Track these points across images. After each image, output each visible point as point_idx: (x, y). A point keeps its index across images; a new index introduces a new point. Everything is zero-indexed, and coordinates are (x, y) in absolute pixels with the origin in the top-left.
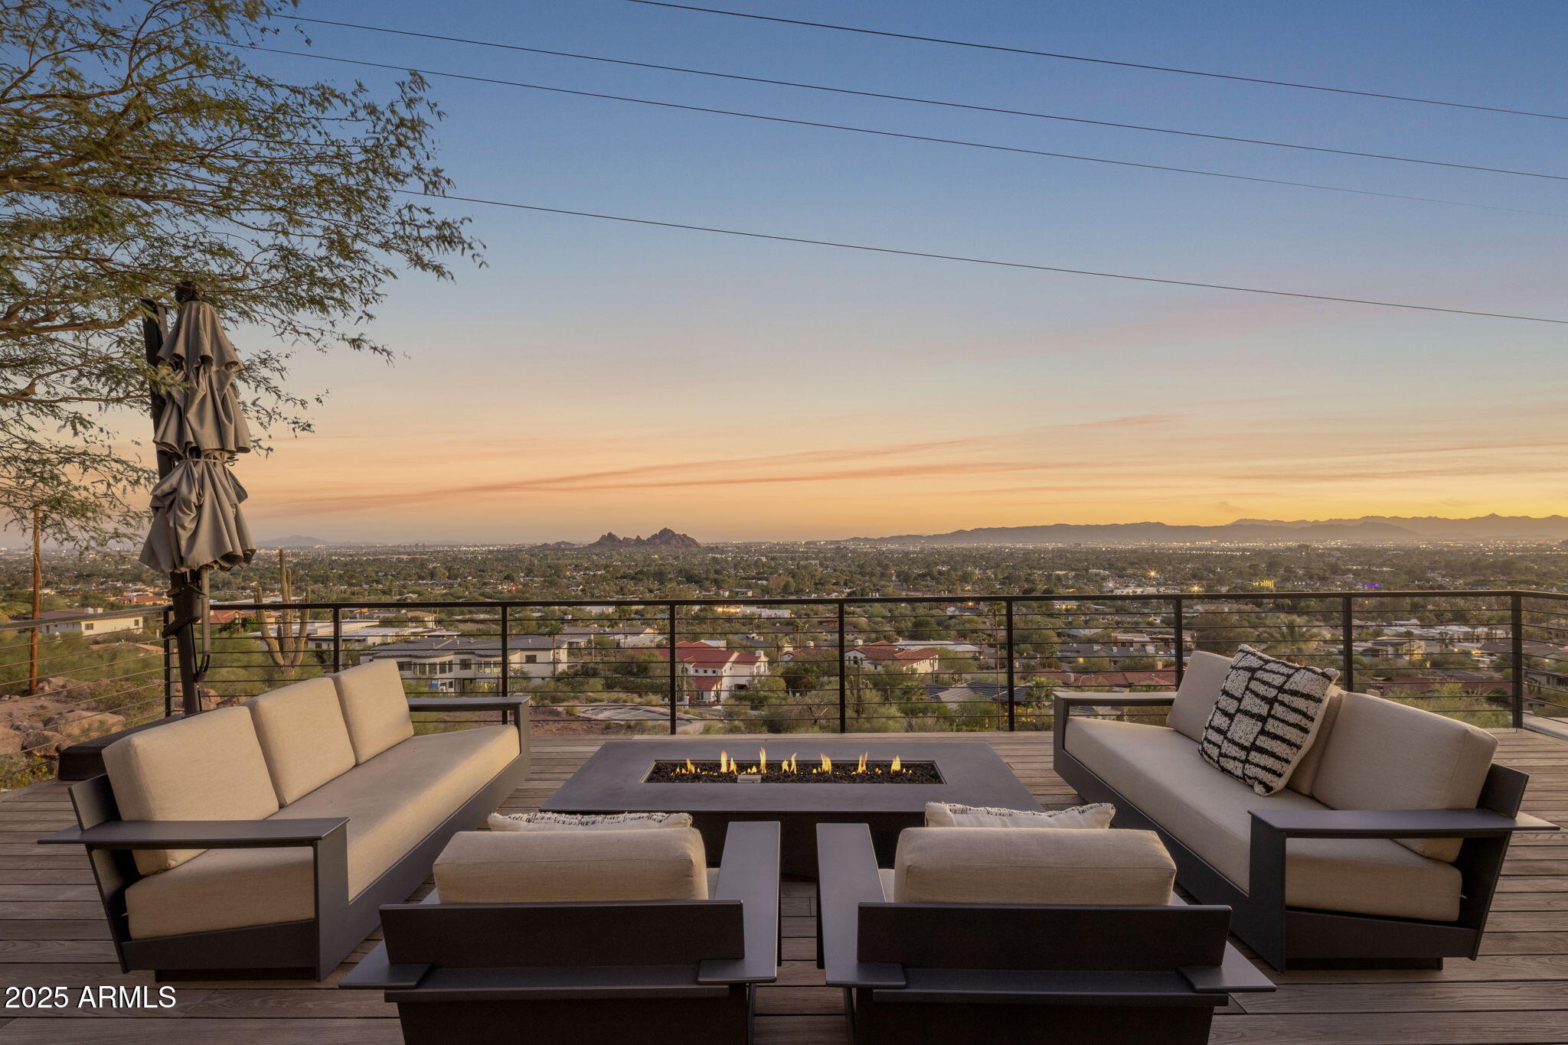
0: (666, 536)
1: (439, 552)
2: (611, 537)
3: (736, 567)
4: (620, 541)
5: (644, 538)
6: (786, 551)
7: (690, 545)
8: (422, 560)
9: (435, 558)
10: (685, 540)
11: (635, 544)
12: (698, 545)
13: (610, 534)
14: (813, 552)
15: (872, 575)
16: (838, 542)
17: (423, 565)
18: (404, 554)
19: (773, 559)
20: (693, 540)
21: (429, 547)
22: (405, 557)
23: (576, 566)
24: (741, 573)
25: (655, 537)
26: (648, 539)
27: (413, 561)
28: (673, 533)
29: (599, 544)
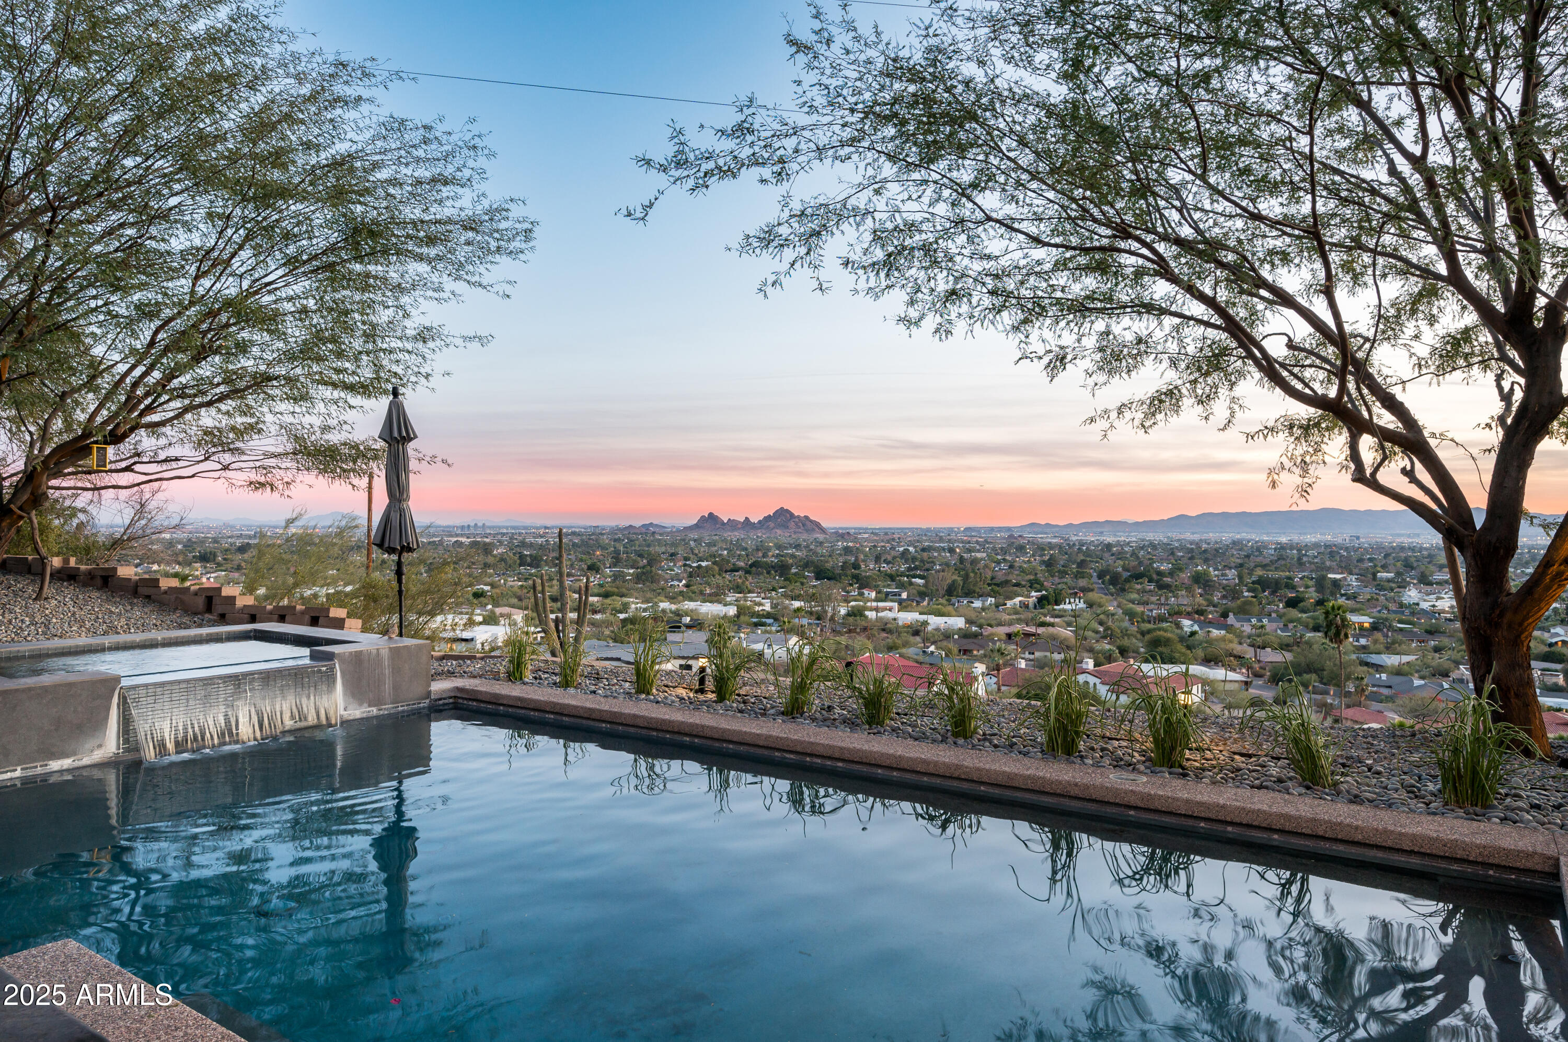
0: (782, 517)
1: (503, 534)
2: (712, 518)
3: (877, 559)
4: (723, 524)
5: (754, 519)
6: (941, 540)
7: (813, 530)
8: (485, 544)
9: (499, 541)
10: (807, 524)
11: (743, 528)
12: (823, 530)
13: (711, 514)
14: (977, 542)
15: (1063, 574)
16: (1009, 529)
17: (487, 549)
18: (462, 535)
19: (923, 550)
20: (818, 525)
21: (490, 528)
22: (463, 540)
23: (672, 555)
24: (885, 567)
25: (768, 518)
26: (760, 522)
27: (474, 544)
28: (792, 515)
29: (697, 526)
